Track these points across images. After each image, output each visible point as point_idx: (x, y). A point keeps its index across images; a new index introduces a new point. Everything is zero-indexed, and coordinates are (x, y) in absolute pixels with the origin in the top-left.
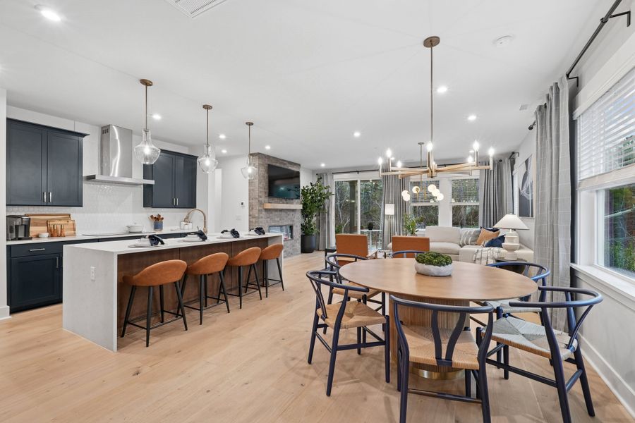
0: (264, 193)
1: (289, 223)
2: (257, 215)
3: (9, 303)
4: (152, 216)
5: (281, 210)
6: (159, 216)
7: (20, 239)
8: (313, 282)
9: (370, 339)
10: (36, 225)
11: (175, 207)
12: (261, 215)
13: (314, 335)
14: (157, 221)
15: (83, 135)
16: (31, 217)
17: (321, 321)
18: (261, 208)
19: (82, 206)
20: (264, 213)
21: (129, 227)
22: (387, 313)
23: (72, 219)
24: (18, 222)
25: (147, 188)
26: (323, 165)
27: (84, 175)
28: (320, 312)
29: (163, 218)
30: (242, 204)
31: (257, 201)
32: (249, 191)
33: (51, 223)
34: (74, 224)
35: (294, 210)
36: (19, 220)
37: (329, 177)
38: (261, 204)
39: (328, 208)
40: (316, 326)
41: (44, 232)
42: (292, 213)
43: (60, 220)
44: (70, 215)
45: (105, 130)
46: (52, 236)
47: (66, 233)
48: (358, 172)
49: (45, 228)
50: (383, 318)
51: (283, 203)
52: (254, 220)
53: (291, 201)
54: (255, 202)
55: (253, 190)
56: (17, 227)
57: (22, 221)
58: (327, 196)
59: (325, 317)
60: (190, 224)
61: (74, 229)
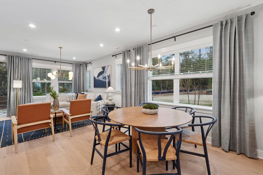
8: (93, 123)
9: (122, 148)
13: (94, 149)
17: (97, 142)
22: (131, 134)
28: (97, 137)
40: (95, 144)
50: (128, 137)
59: (100, 140)
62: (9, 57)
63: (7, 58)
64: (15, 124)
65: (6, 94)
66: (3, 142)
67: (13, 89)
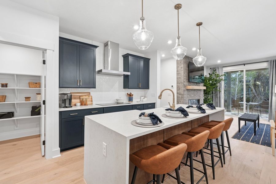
0: (186, 80)
1: (197, 98)
2: (183, 93)
3: (60, 146)
4: (128, 94)
5: (195, 90)
6: (131, 93)
7: (66, 107)
10: (75, 98)
11: (139, 88)
12: (185, 93)
14: (130, 97)
15: (96, 47)
16: (72, 94)
18: (185, 89)
19: (95, 88)
20: (186, 92)
21: (117, 100)
23: (91, 95)
24: (66, 97)
25: (126, 77)
26: (219, 62)
27: (96, 71)
29: (133, 95)
30: (172, 86)
31: (183, 84)
32: (177, 78)
33: (81, 97)
34: (92, 98)
35: (200, 90)
36: (66, 96)
37: (220, 69)
38: (185, 86)
39: (220, 88)
41: (78, 103)
42: (199, 92)
43: (85, 96)
44: (90, 93)
45: (106, 45)
46: (82, 105)
47: (88, 103)
48: (244, 64)
49: (79, 100)
51: (195, 86)
52: (180, 96)
53: (199, 84)
54: (181, 85)
55: (179, 78)
56: (65, 100)
57: (68, 97)
58: (220, 81)
60: (146, 98)
61: (92, 101)
62: (271, 62)
63: (269, 64)
64: (273, 128)
65: (268, 99)
66: (263, 142)
67: (275, 95)
